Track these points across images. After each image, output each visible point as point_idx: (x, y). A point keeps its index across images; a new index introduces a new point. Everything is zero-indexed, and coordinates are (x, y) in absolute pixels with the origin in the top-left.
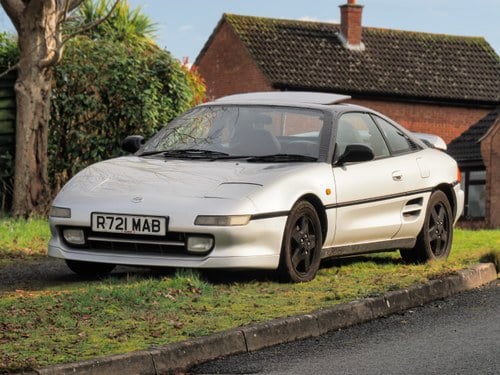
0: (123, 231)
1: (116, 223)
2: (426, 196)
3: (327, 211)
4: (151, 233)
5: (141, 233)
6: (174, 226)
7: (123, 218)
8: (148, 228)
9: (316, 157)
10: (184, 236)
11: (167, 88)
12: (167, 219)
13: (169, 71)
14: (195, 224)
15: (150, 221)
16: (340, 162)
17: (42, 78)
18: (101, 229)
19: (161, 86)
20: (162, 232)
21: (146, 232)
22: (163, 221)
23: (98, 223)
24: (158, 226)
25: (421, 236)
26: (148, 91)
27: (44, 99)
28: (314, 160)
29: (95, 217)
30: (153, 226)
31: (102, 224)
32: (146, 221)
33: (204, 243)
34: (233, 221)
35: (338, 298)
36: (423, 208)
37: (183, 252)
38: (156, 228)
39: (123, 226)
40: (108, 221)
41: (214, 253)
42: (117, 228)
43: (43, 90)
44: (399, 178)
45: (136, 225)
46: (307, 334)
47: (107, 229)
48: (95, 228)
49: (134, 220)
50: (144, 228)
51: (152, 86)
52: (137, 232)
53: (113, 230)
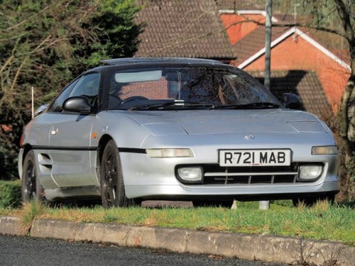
0: (251, 165)
1: (244, 157)
4: (277, 164)
5: (268, 164)
6: (297, 157)
7: (251, 152)
8: (274, 160)
12: (291, 151)
15: (276, 153)
18: (228, 164)
20: (287, 163)
21: (272, 164)
22: (287, 153)
23: (226, 159)
24: (284, 157)
29: (222, 153)
30: (279, 157)
31: (230, 159)
32: (273, 154)
38: (281, 160)
39: (251, 160)
40: (236, 157)
42: (245, 162)
45: (263, 158)
47: (234, 164)
48: (222, 164)
49: (261, 153)
50: (271, 160)
52: (264, 164)
53: (241, 164)
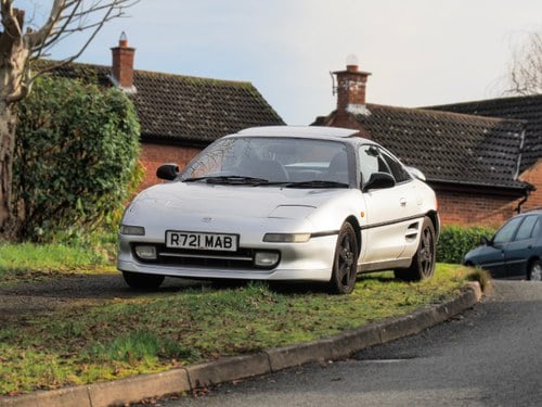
0: (197, 247)
1: (189, 240)
2: (421, 221)
3: (363, 232)
4: (223, 249)
5: (214, 248)
6: (244, 242)
7: (197, 235)
8: (220, 245)
9: (347, 183)
10: (251, 252)
11: (122, 123)
12: (238, 236)
13: (125, 107)
14: (264, 240)
15: (222, 238)
16: (366, 188)
17: (9, 112)
18: (175, 245)
19: (117, 120)
20: (234, 248)
21: (218, 248)
22: (234, 238)
23: (172, 240)
24: (230, 243)
25: (416, 257)
26: (107, 126)
27: (10, 131)
28: (346, 186)
29: (169, 234)
30: (225, 242)
31: (176, 241)
32: (219, 238)
33: (270, 258)
34: (297, 238)
35: (409, 304)
36: (418, 231)
37: (251, 266)
38: (228, 245)
39: (196, 243)
40: (182, 239)
41: (280, 267)
42: (190, 244)
43: (9, 124)
44: (404, 204)
45: (209, 242)
46: (411, 332)
47: (181, 246)
48: (169, 245)
49: (207, 238)
50: (216, 245)
51: (111, 121)
52: (210, 248)
53: (187, 246)
